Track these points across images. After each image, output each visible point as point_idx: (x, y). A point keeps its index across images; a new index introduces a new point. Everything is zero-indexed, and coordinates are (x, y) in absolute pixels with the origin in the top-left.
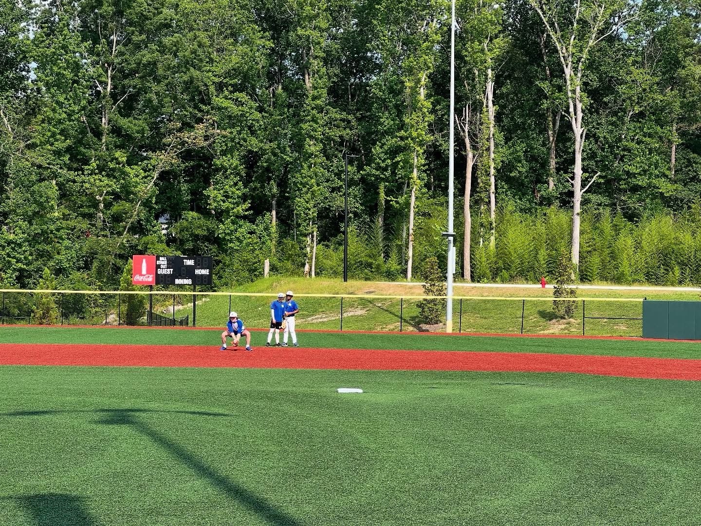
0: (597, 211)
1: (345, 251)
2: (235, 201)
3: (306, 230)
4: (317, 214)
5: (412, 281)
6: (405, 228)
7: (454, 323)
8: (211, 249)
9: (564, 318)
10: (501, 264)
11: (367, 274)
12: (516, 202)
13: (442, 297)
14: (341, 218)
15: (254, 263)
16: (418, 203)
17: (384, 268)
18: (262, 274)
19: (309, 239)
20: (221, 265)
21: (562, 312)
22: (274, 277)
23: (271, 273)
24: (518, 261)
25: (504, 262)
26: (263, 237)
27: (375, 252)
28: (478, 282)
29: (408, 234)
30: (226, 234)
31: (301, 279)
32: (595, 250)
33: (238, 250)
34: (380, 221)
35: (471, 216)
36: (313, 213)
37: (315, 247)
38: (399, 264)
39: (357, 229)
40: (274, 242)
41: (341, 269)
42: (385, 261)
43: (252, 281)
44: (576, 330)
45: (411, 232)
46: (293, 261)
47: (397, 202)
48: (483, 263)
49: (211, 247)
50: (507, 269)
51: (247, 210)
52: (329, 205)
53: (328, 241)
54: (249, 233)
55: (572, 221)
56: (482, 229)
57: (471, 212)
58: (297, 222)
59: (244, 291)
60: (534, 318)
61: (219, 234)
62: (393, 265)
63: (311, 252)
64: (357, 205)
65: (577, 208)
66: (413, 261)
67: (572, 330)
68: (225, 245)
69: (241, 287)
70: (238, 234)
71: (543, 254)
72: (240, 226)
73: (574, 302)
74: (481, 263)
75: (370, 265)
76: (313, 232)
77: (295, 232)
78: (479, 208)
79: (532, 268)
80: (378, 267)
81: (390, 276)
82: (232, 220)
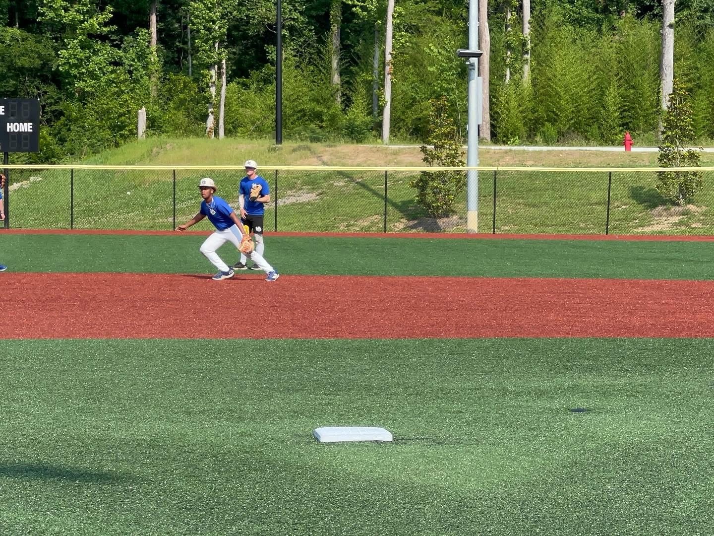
0: (701, 21)
1: (278, 92)
2: (85, 9)
3: (208, 57)
4: (228, 30)
5: (391, 142)
6: (378, 53)
7: (480, 214)
8: (45, 93)
9: (678, 205)
10: (541, 112)
11: (313, 132)
12: (564, 8)
13: (456, 168)
14: (270, 36)
15: (121, 115)
16: (400, 9)
17: (344, 120)
18: (133, 134)
19: (213, 72)
20: (63, 118)
21: (674, 192)
22: (155, 138)
23: (151, 132)
24: (570, 108)
25: (548, 110)
26: (136, 69)
27: (326, 93)
28: (505, 143)
29: (384, 62)
30: (71, 66)
31: (201, 140)
32: (700, 87)
33: (92, 94)
34: (334, 41)
35: (490, 30)
36: (220, 28)
37: (224, 87)
38: (369, 114)
39: (295, 56)
40: (154, 79)
41: (270, 122)
42: (344, 110)
43: (117, 145)
44: (700, 225)
45: (389, 58)
46: (187, 109)
47: (364, 9)
48: (513, 111)
49: (45, 88)
50: (553, 121)
51: (106, 24)
52: (247, 16)
53: (247, 77)
54: (111, 63)
55: (660, 38)
56: (509, 53)
57: (490, 25)
58: (192, 45)
59: (102, 163)
60: (622, 205)
61: (59, 65)
62: (358, 114)
63: (218, 94)
64: (296, 15)
65: (670, 16)
66: (393, 109)
67: (694, 226)
68: (69, 84)
69: (98, 156)
70: (92, 66)
71: (612, 95)
72: (95, 53)
73: (695, 174)
74: (509, 112)
75: (318, 116)
76: (221, 60)
77: (191, 61)
78: (504, 18)
79: (595, 118)
80: (333, 118)
81: (354, 134)
82: (81, 41)
